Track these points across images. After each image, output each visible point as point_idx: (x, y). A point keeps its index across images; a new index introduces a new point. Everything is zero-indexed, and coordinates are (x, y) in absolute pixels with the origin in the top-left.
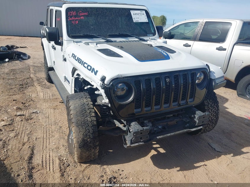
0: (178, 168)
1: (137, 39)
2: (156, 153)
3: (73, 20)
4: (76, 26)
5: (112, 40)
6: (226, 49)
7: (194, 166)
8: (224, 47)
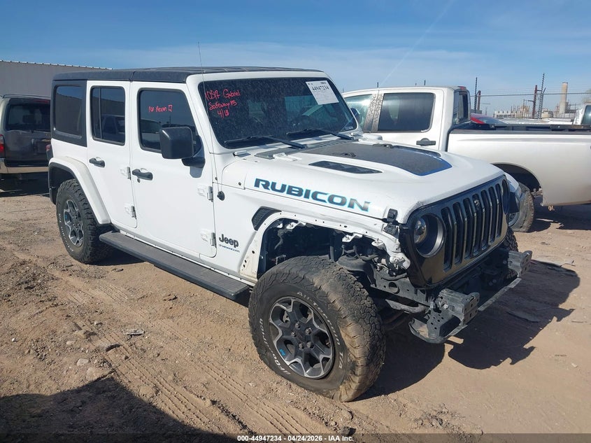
0: (509, 360)
1: (335, 138)
2: (452, 347)
3: (219, 109)
4: (229, 121)
5: (302, 143)
6: (435, 142)
7: (526, 349)
8: (431, 140)
